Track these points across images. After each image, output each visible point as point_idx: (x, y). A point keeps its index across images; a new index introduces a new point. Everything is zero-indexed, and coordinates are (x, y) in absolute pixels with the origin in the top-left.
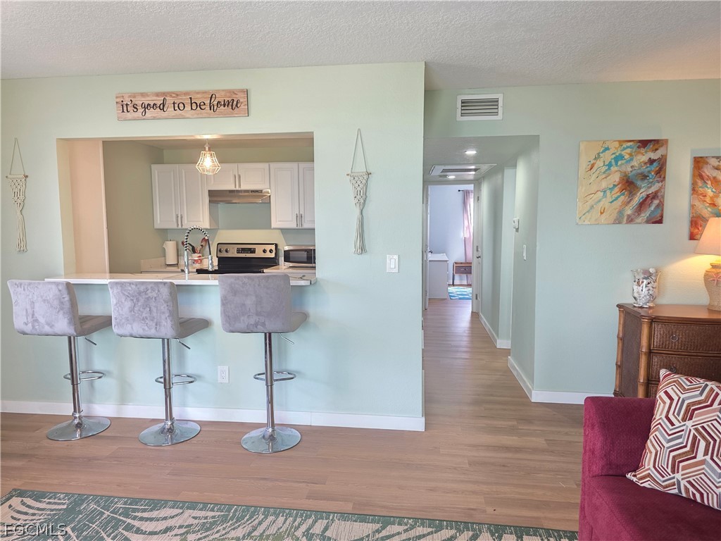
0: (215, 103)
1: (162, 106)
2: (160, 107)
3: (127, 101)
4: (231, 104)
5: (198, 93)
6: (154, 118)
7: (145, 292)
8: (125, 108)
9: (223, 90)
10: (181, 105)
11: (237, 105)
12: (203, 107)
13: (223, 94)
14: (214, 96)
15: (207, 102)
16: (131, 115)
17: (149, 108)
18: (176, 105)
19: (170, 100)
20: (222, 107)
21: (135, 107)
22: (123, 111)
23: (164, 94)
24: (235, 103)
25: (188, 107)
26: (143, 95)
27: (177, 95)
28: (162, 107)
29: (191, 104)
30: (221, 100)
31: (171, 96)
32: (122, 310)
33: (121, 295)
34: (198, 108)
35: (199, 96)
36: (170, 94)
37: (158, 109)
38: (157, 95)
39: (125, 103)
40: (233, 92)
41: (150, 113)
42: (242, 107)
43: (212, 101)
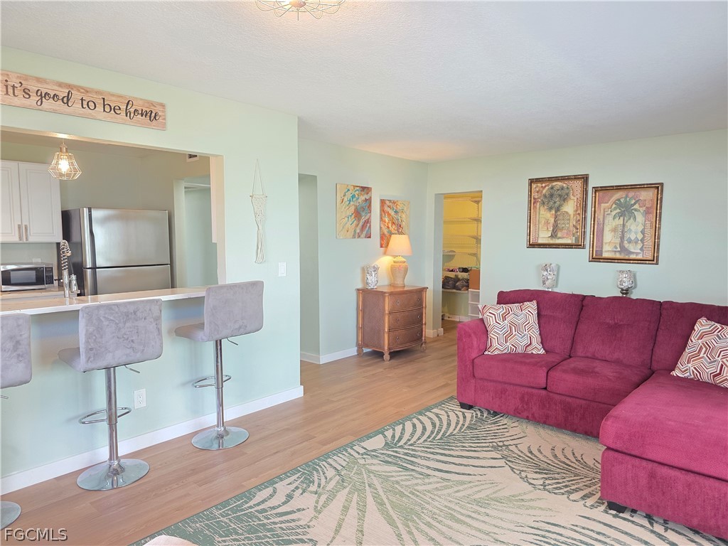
0: (132, 110)
1: (65, 100)
2: (62, 99)
3: (14, 81)
4: (149, 115)
5: (113, 95)
6: (55, 112)
7: (135, 313)
8: (10, 90)
9: (141, 99)
10: (91, 105)
11: (155, 117)
12: (118, 112)
13: (141, 102)
14: (131, 102)
15: (123, 107)
16: (20, 100)
17: (47, 97)
18: (85, 103)
19: (76, 96)
20: (140, 116)
21: (26, 92)
22: (7, 93)
23: (69, 86)
24: (153, 115)
25: (99, 108)
26: (38, 80)
27: (87, 92)
28: (67, 100)
29: (104, 105)
30: (139, 108)
31: (79, 91)
32: (101, 337)
33: (103, 319)
34: (112, 112)
35: (113, 98)
36: (78, 88)
37: (60, 102)
38: (60, 85)
39: (10, 83)
40: (152, 104)
41: (48, 104)
42: (161, 120)
43: (129, 107)
